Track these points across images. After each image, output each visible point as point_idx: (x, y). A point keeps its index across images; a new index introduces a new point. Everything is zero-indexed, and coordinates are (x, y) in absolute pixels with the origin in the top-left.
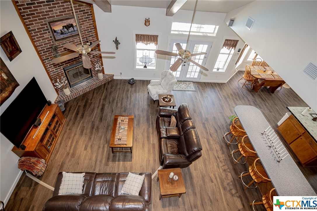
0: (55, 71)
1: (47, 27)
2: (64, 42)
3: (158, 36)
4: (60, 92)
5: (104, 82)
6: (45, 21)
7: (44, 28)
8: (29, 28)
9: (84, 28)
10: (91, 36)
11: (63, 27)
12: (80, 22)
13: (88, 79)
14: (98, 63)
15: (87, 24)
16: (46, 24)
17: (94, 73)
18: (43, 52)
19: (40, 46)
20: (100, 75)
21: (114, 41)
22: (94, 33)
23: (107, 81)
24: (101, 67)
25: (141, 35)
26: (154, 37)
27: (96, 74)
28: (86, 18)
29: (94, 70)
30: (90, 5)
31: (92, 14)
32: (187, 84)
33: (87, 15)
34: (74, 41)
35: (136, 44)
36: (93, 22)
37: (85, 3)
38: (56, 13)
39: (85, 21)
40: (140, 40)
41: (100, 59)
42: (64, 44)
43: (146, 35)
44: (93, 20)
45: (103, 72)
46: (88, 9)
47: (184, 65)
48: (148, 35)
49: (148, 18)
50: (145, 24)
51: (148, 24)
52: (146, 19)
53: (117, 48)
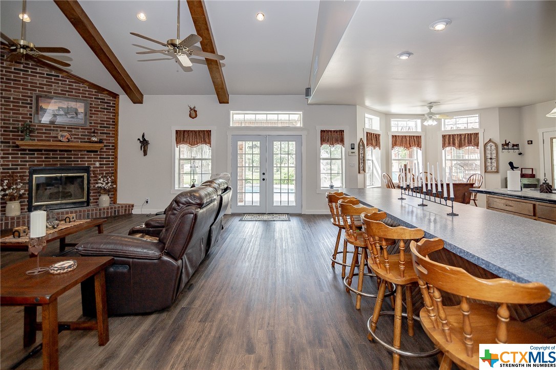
0: (11, 167)
1: (31, 100)
2: (52, 128)
3: (210, 131)
5: (108, 212)
6: (31, 93)
7: (26, 100)
9: (96, 120)
10: (106, 133)
11: (59, 108)
12: (91, 110)
13: (79, 205)
14: (105, 177)
15: (102, 116)
16: (31, 97)
17: (93, 196)
18: (5, 131)
19: (4, 120)
20: (105, 200)
21: (139, 139)
22: (111, 131)
23: (115, 213)
24: (109, 184)
25: (184, 131)
26: (204, 134)
27: (98, 199)
28: (104, 109)
29: (94, 190)
30: (115, 96)
31: (114, 107)
32: (276, 215)
33: (107, 106)
34: (71, 131)
35: (177, 146)
36: (115, 116)
37: (107, 90)
38: (55, 90)
39: (100, 111)
40: (183, 139)
41: (113, 173)
42: (51, 130)
43: (192, 131)
44: (116, 114)
45: (114, 200)
46: (110, 100)
47: (264, 180)
48: (195, 131)
49: (195, 107)
50: (190, 116)
51: (194, 115)
52: (190, 108)
53: (145, 154)
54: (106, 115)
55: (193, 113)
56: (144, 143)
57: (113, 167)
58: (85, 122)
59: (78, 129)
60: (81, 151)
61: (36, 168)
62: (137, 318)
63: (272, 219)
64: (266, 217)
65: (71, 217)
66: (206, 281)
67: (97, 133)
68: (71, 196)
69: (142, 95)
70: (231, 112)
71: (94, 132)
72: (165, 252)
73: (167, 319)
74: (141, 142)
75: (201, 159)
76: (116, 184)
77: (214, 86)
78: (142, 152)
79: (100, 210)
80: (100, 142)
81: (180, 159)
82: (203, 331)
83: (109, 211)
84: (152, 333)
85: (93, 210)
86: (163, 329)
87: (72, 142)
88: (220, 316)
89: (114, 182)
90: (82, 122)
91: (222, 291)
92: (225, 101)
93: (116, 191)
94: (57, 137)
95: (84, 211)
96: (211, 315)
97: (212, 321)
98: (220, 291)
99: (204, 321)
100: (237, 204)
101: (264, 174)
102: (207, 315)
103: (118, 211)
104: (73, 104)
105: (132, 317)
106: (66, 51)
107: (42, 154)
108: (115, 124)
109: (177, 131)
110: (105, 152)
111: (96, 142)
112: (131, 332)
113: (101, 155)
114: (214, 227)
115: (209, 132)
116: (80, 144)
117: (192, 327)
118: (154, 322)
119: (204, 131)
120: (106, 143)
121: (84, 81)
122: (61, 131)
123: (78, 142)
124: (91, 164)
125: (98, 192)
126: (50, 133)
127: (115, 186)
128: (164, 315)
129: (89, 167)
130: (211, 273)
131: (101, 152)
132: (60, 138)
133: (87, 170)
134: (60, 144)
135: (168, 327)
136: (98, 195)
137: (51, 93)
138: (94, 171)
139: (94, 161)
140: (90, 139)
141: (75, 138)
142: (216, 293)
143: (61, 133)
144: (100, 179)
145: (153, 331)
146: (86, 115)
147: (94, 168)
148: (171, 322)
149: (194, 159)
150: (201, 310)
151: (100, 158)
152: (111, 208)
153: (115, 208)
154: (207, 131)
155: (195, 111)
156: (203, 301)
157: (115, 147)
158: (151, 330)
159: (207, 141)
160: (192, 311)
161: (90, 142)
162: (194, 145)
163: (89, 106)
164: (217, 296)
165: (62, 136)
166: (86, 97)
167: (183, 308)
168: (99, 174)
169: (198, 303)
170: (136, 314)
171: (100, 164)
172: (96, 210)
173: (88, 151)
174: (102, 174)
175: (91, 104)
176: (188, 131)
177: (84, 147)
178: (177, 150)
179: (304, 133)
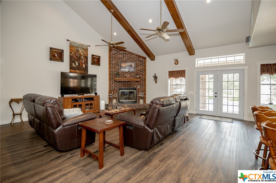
0: (114, 87)
1: (119, 64)
4: (111, 102)
6: (119, 61)
7: (117, 64)
8: (111, 62)
9: (138, 69)
10: (142, 74)
11: (127, 65)
12: (137, 65)
13: (133, 103)
14: (142, 92)
15: (140, 67)
16: (119, 62)
17: (138, 100)
18: (112, 75)
19: (112, 71)
20: (141, 101)
22: (144, 73)
23: (145, 107)
24: (143, 95)
25: (172, 71)
26: (182, 72)
27: (139, 101)
28: (141, 64)
29: (138, 97)
30: (145, 58)
31: (145, 63)
32: (224, 118)
33: (142, 63)
34: (130, 74)
35: (169, 78)
36: (145, 67)
37: (142, 57)
38: (125, 59)
39: (140, 65)
40: (172, 75)
41: (144, 91)
42: (124, 74)
43: (176, 71)
44: (145, 66)
45: (145, 102)
46: (143, 60)
47: (216, 97)
48: (177, 71)
49: (177, 59)
50: (175, 64)
51: (177, 63)
52: (175, 60)
53: (156, 83)
54: (141, 67)
55: (177, 62)
56: (155, 78)
57: (144, 88)
58: (135, 70)
59: (133, 73)
60: (133, 82)
61: (121, 88)
62: (137, 150)
63: (220, 120)
64: (216, 118)
65: (125, 106)
66: (170, 144)
67: (139, 74)
68: (131, 99)
69: (154, 57)
70: (196, 59)
71: (138, 74)
72: (146, 124)
73: (147, 154)
74: (154, 77)
75: (181, 85)
76: (145, 95)
77: (186, 47)
78: (155, 82)
79: (140, 105)
80: (140, 78)
81: (171, 85)
82: (159, 166)
83: (143, 106)
84: (139, 158)
85: (137, 105)
86: (143, 158)
87: (131, 78)
88: (169, 162)
89: (145, 94)
90: (134, 70)
91: (176, 150)
92: (193, 54)
93: (146, 98)
94: (126, 77)
95: (134, 105)
96: (166, 160)
97: (165, 163)
98: (174, 150)
99: (161, 161)
100: (199, 109)
101: (216, 93)
102: (164, 159)
103: (146, 106)
104: (131, 64)
105: (135, 149)
106: (123, 43)
107: (122, 83)
108: (145, 70)
109: (169, 72)
110: (142, 82)
111: (138, 78)
112: (132, 155)
113: (140, 83)
114: (177, 118)
115: (184, 71)
116: (133, 79)
117: (155, 162)
118: (141, 154)
119: (181, 70)
120: (142, 78)
121: (134, 54)
122: (127, 74)
123: (132, 78)
124: (137, 87)
125: (139, 98)
126: (124, 75)
127: (145, 96)
128: (147, 152)
129: (136, 88)
130: (174, 140)
131: (140, 82)
132: (127, 77)
133: (135, 89)
134: (127, 79)
135: (146, 158)
136: (139, 99)
137: (124, 60)
138: (138, 90)
139: (138, 86)
140: (136, 77)
141: (131, 77)
142: (172, 151)
143: (127, 75)
144: (140, 93)
145: (139, 157)
146: (135, 68)
147: (138, 88)
148: (148, 156)
149: (177, 85)
150: (162, 156)
151: (140, 84)
152: (144, 105)
153: (145, 105)
154: (183, 70)
155: (177, 61)
156: (165, 152)
157: (145, 80)
158: (139, 156)
159: (183, 75)
160: (158, 155)
161: (136, 78)
162: (177, 78)
163: (136, 63)
164: (172, 152)
165: (127, 76)
166: (135, 60)
167: (155, 152)
168: (140, 91)
169: (162, 152)
170: (137, 148)
171: (140, 87)
172: (138, 105)
173: (136, 82)
174: (141, 91)
175: (137, 63)
176: (174, 71)
177: (134, 80)
178: (169, 80)
179: (246, 68)
